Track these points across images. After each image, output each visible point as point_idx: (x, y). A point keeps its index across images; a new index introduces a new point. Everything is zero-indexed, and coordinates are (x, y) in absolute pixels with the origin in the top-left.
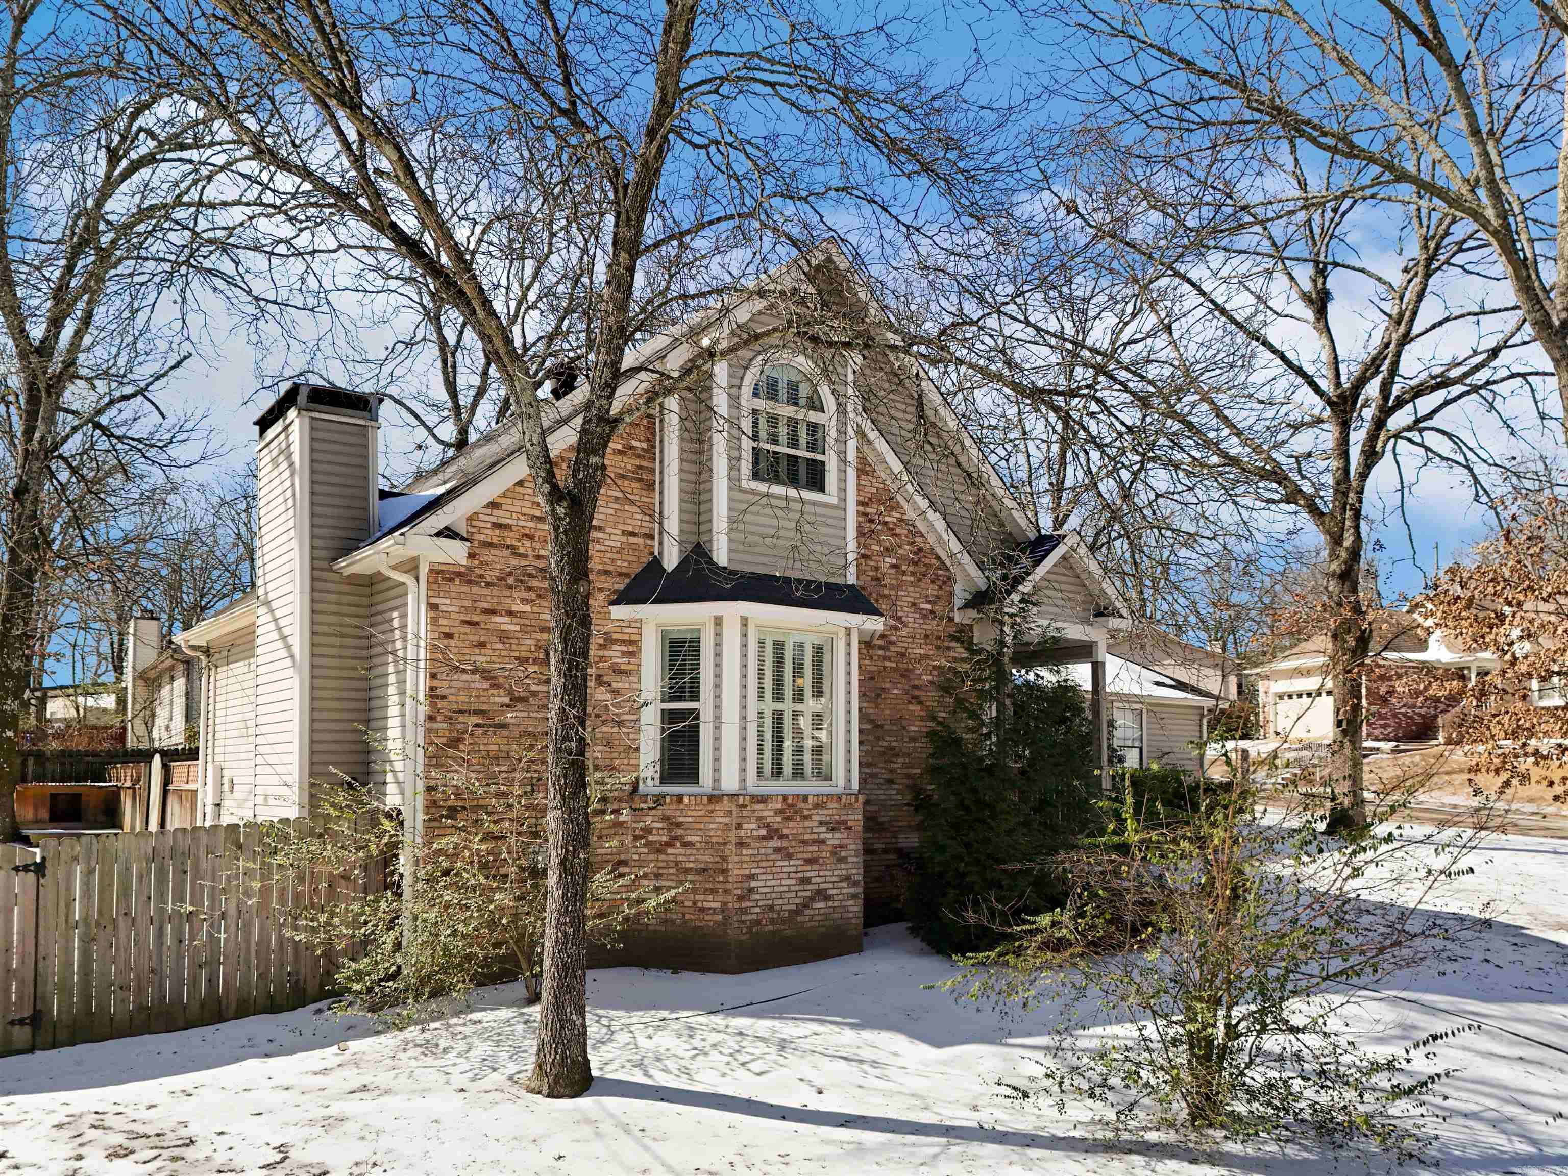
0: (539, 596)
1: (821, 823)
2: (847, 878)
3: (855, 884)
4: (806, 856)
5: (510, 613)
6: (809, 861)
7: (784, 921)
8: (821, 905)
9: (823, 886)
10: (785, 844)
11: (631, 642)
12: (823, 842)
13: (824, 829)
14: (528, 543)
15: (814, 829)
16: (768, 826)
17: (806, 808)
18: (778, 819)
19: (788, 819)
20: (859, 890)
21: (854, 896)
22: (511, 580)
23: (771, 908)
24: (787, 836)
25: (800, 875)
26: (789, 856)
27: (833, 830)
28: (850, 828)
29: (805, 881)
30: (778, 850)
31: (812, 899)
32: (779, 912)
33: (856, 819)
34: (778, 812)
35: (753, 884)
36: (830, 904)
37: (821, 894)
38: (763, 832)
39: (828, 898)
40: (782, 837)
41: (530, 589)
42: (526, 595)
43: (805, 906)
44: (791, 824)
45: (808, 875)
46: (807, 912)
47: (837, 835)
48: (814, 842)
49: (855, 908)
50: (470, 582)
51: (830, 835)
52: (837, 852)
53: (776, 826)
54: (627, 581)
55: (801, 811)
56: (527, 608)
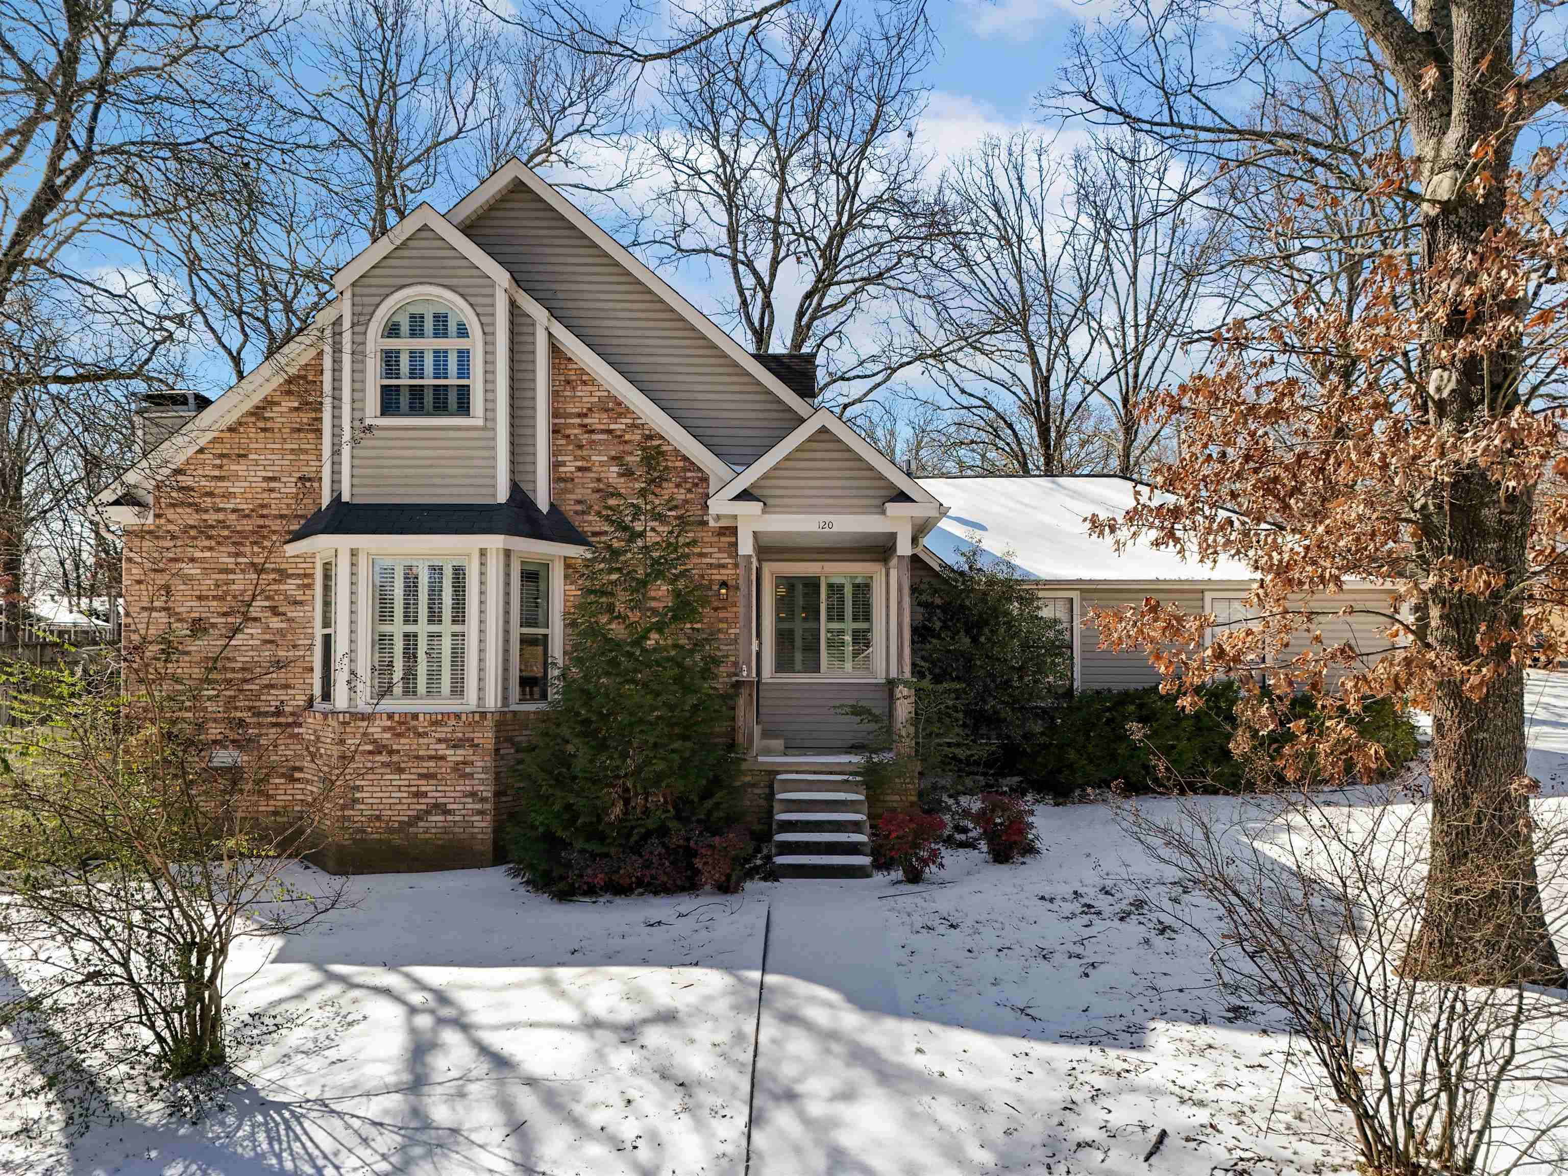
0: (219, 543)
1: (440, 741)
2: (473, 794)
3: (483, 800)
4: (420, 771)
5: (192, 560)
6: (422, 776)
7: (391, 831)
8: (440, 818)
9: (440, 800)
10: (395, 758)
11: (306, 576)
12: (443, 758)
13: (444, 746)
14: (208, 500)
15: (430, 745)
16: (375, 741)
17: (422, 724)
18: (388, 736)
19: (399, 735)
20: (488, 806)
21: (481, 813)
22: (193, 533)
23: (378, 818)
24: (398, 751)
25: (414, 789)
26: (401, 770)
27: (454, 747)
28: (477, 745)
29: (418, 795)
30: (385, 765)
31: (428, 812)
32: (387, 822)
33: (486, 737)
34: (385, 729)
35: (358, 795)
36: (450, 818)
37: (441, 808)
38: (370, 748)
39: (447, 812)
40: (391, 752)
41: (210, 538)
42: (207, 543)
43: (418, 818)
44: (403, 741)
45: (423, 789)
46: (421, 824)
47: (460, 752)
48: (431, 758)
49: (482, 825)
50: (157, 538)
51: (451, 752)
52: (460, 770)
53: (385, 742)
54: (302, 522)
55: (415, 728)
56: (208, 554)
